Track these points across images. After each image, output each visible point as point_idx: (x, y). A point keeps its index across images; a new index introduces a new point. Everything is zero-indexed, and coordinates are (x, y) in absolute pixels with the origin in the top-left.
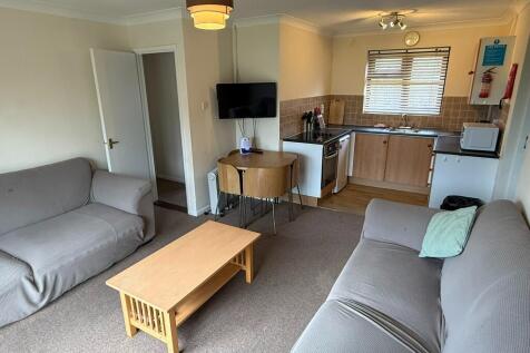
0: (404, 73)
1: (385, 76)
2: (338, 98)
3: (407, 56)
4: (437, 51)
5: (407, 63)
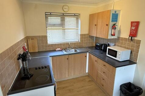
0: (62, 24)
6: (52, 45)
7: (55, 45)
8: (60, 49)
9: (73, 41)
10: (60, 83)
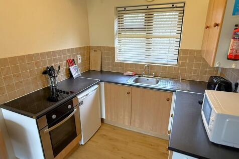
0: (147, 28)
1: (131, 30)
2: (96, 49)
3: (149, 11)
4: (173, 7)
5: (149, 18)
6: (122, 65)
7: (127, 64)
8: (131, 72)
9: (166, 63)
10: (114, 129)
